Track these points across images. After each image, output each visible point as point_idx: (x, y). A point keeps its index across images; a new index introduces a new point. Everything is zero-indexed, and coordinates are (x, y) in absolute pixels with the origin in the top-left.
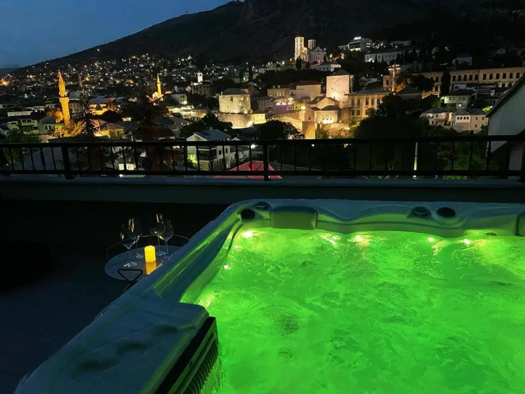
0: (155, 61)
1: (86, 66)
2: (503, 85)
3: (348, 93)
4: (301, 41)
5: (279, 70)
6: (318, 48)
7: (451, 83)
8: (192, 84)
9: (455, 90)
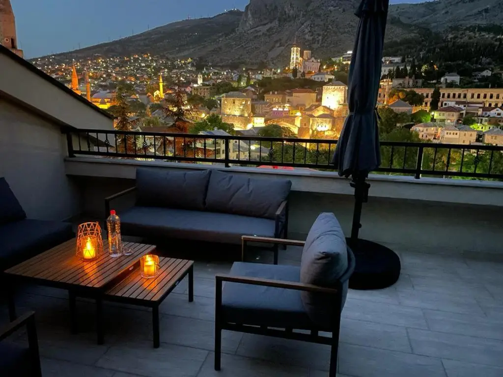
0: (156, 61)
1: (90, 62)
2: (490, 105)
3: (342, 102)
4: (297, 51)
5: (276, 77)
6: (313, 59)
7: (440, 100)
8: (191, 86)
9: (444, 106)
